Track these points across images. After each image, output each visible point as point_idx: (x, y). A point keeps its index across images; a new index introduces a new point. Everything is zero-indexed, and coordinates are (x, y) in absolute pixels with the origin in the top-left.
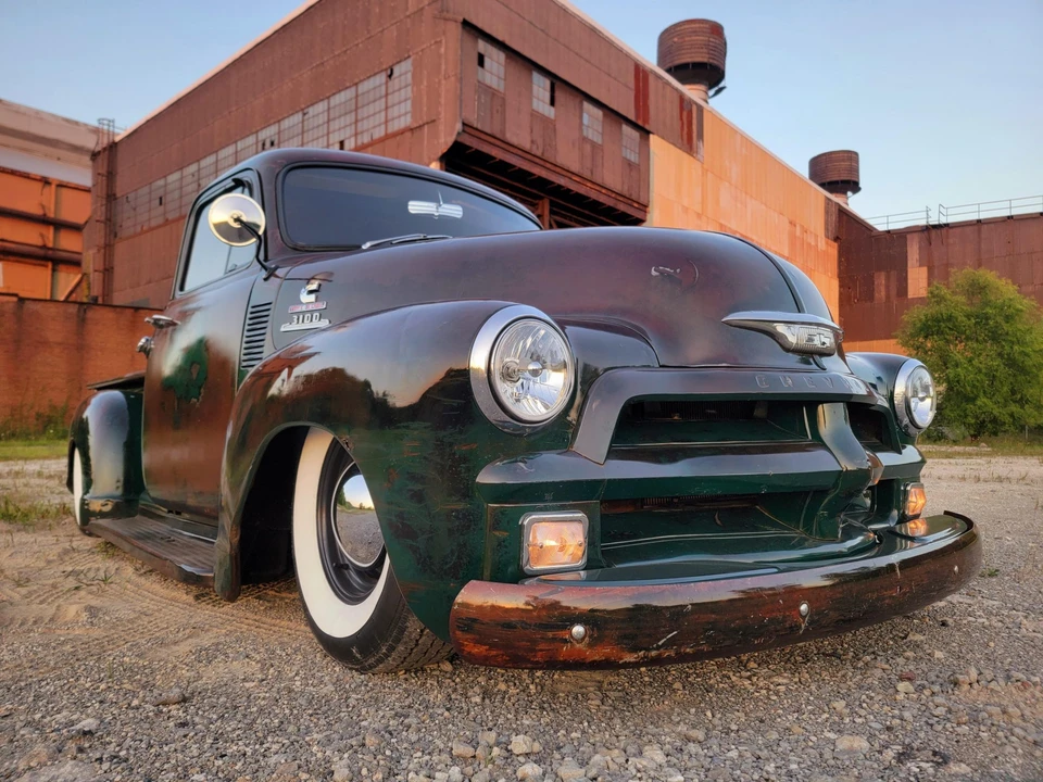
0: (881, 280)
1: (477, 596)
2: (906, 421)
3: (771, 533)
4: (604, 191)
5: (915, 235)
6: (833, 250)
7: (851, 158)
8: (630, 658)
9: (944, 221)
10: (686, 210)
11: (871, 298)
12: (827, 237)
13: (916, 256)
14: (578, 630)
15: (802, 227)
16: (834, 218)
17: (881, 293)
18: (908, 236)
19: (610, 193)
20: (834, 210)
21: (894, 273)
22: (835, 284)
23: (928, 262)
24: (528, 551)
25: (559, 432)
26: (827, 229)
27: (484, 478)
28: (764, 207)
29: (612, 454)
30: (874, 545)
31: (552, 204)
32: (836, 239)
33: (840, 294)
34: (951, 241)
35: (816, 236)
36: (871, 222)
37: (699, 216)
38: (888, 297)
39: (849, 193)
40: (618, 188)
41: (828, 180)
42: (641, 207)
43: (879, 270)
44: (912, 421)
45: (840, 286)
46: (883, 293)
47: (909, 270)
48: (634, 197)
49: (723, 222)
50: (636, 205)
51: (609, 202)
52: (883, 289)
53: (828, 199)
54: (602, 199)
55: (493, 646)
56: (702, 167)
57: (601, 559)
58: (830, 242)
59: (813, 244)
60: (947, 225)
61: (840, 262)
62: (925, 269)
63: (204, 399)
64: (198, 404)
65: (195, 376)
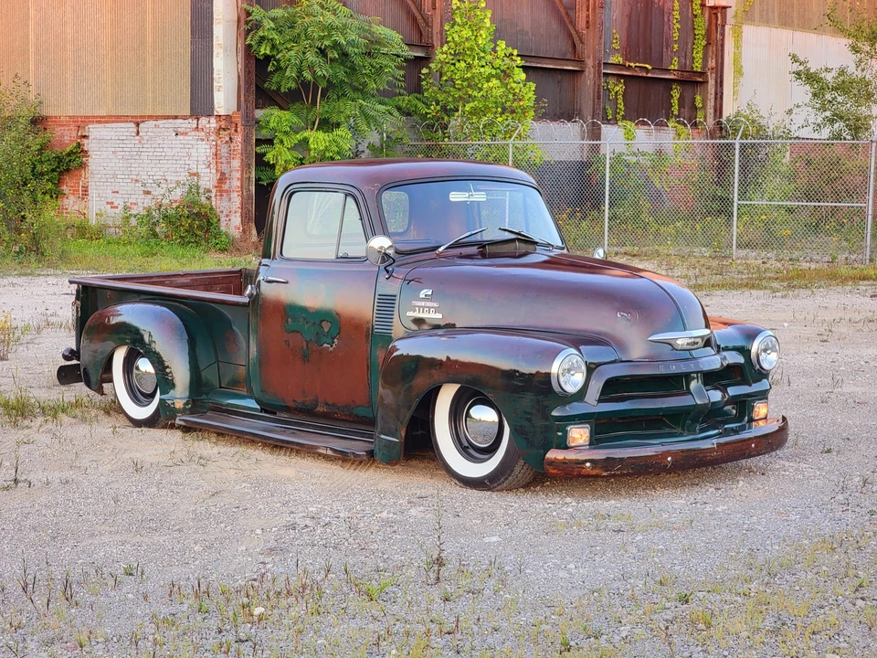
1: (553, 454)
2: (758, 367)
3: (667, 430)
8: (605, 474)
14: (588, 464)
24: (569, 439)
25: (581, 395)
27: (554, 413)
29: (600, 401)
30: (721, 433)
44: (761, 367)
55: (560, 470)
57: (594, 442)
63: (338, 346)
64: (331, 349)
65: (326, 330)
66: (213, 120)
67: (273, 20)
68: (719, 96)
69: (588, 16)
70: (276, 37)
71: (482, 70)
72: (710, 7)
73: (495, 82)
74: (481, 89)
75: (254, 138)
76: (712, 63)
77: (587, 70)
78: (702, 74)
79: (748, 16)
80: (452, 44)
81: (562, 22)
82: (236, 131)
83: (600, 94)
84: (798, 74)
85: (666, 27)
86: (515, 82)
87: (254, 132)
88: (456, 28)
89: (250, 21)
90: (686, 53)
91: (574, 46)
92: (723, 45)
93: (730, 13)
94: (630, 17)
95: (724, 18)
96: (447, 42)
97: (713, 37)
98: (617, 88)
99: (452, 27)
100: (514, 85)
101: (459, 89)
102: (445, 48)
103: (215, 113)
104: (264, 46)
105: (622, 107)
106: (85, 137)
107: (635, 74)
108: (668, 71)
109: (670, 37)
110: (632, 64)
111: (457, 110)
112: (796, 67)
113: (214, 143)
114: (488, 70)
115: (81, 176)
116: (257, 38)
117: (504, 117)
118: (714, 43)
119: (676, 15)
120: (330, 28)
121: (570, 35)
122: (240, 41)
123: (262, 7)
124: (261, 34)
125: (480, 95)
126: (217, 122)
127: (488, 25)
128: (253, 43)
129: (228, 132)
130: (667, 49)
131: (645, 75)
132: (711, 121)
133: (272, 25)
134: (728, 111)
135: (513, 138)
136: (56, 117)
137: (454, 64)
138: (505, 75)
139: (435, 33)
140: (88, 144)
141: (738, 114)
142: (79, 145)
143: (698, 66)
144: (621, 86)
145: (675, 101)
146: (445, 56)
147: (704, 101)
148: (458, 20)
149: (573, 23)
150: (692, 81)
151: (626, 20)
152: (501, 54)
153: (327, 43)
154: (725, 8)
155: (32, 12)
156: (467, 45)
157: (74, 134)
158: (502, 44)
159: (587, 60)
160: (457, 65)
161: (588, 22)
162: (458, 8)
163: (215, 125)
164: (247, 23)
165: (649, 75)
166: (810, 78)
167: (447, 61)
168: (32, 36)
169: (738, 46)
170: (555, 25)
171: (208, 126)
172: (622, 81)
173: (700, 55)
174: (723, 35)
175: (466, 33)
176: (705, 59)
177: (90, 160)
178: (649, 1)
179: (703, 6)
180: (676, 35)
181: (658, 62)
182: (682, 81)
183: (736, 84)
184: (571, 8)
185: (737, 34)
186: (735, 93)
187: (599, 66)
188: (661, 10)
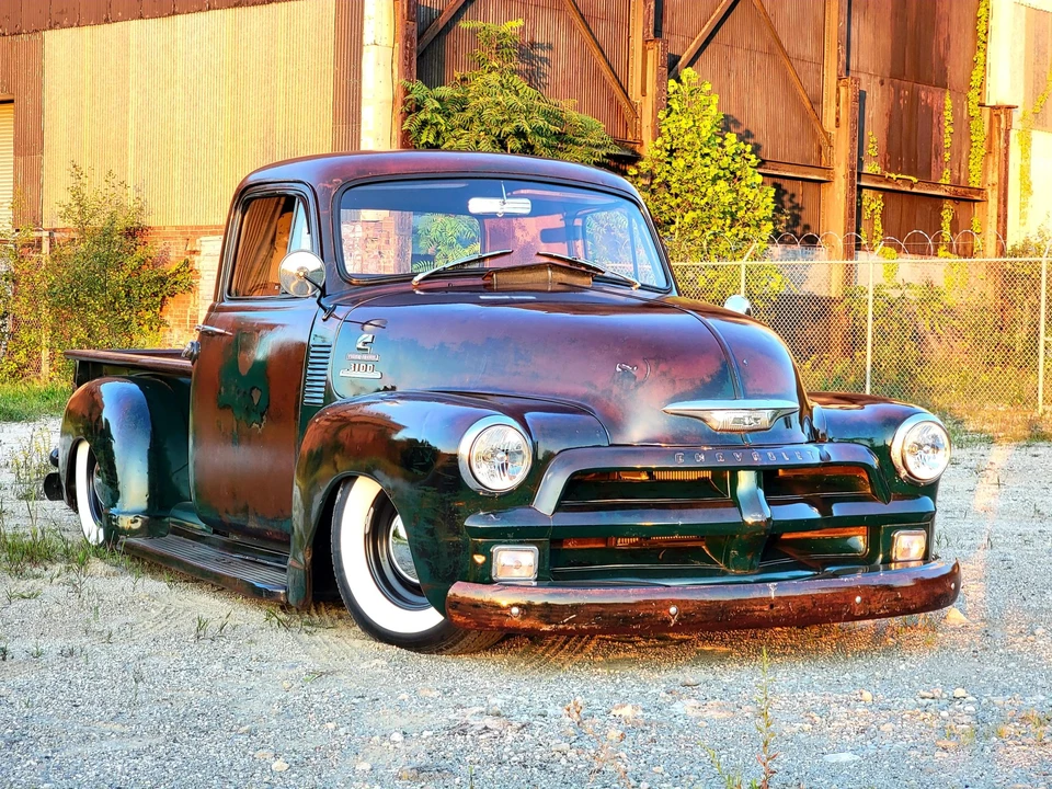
66: (359, 228)
67: (440, 100)
68: (1003, 218)
69: (838, 113)
70: (442, 121)
71: (706, 169)
72: (992, 107)
73: (722, 185)
74: (705, 195)
75: (410, 252)
76: (993, 177)
77: (836, 181)
78: (980, 190)
79: (1038, 118)
80: (668, 139)
81: (804, 117)
82: (388, 242)
83: (856, 214)
85: (935, 131)
86: (747, 186)
87: (410, 244)
88: (673, 115)
89: (409, 100)
90: (959, 163)
91: (820, 150)
92: (1006, 155)
93: (1016, 115)
94: (890, 115)
95: (1009, 121)
96: (661, 135)
97: (996, 143)
98: (873, 206)
99: (668, 116)
100: (747, 190)
101: (677, 196)
102: (659, 142)
103: (362, 219)
104: (425, 133)
105: (880, 229)
106: (194, 252)
107: (896, 188)
108: (939, 185)
109: (940, 144)
110: (893, 175)
111: (673, 223)
113: (359, 258)
114: (713, 171)
115: (189, 302)
116: (417, 122)
117: (734, 231)
118: (997, 152)
119: (948, 116)
120: (512, 109)
121: (816, 136)
122: (395, 128)
123: (425, 83)
124: (422, 116)
125: (703, 202)
126: (363, 231)
127: (714, 113)
128: (412, 129)
129: (376, 243)
130: (936, 158)
131: (908, 189)
133: (437, 105)
134: (1014, 238)
135: (746, 258)
136: (159, 228)
137: (670, 163)
138: (734, 177)
139: (644, 125)
140: (199, 262)
141: (1026, 243)
142: (187, 263)
143: (975, 182)
144: (879, 202)
145: (946, 225)
146: (658, 152)
147: (983, 224)
148: (675, 106)
149: (819, 119)
150: (967, 198)
151: (887, 120)
152: (730, 149)
153: (507, 129)
154: (1009, 107)
155: (133, 94)
156: (687, 138)
157: (182, 247)
158: (732, 137)
159: (836, 168)
160: (674, 164)
161: (837, 120)
162: (676, 92)
163: (360, 235)
164: (404, 103)
165: (914, 190)
167: (661, 158)
168: (131, 125)
169: (1026, 155)
170: (796, 121)
171: (352, 236)
172: (881, 196)
173: (978, 167)
174: (1007, 141)
175: (686, 123)
176: (985, 170)
177: (201, 281)
178: (914, 98)
179: (982, 105)
180: (947, 141)
181: (926, 174)
182: (956, 199)
183: (1023, 205)
184: (816, 102)
185: (1026, 144)
186: (1023, 216)
187: (857, 172)
188: (929, 109)
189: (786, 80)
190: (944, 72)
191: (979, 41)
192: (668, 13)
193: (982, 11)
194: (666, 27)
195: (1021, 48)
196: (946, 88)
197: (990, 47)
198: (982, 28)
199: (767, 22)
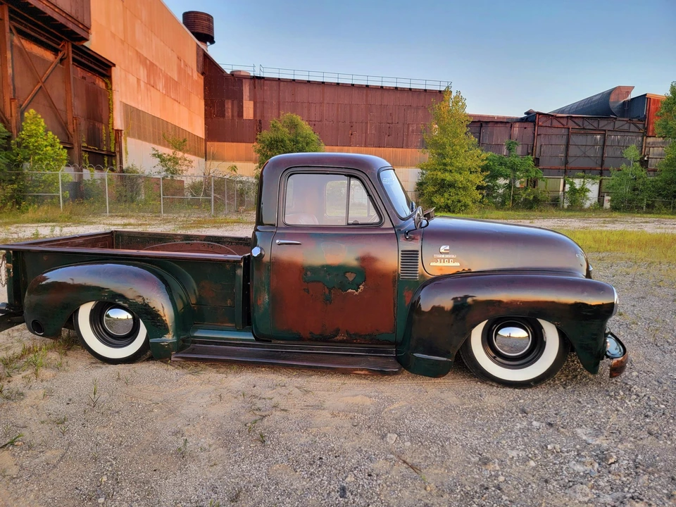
0: (228, 105)
4: (56, 10)
5: (248, 80)
6: (201, 80)
7: (209, 19)
9: (262, 75)
10: (113, 36)
11: (223, 116)
12: (198, 71)
13: (248, 94)
15: (184, 61)
16: (201, 59)
17: (229, 113)
18: (244, 80)
19: (61, 13)
20: (201, 53)
21: (236, 102)
22: (203, 103)
23: (254, 98)
26: (197, 66)
28: (162, 44)
31: (11, 11)
32: (203, 74)
33: (205, 110)
34: (265, 88)
35: (192, 70)
36: (223, 67)
37: (123, 42)
38: (233, 116)
39: (208, 43)
40: (67, 10)
41: (196, 31)
42: (85, 29)
43: (228, 98)
45: (206, 105)
46: (230, 114)
47: (244, 102)
48: (79, 19)
49: (139, 50)
50: (81, 26)
51: (62, 20)
52: (230, 110)
53: (198, 45)
54: (56, 16)
56: (123, 5)
58: (200, 75)
59: (190, 74)
60: (263, 78)
61: (205, 89)
62: (252, 102)
63: (364, 291)
64: (356, 293)
65: (351, 279)
68: (121, 161)
69: (74, 127)
71: (42, 143)
72: (116, 130)
73: (49, 148)
74: (42, 150)
76: (118, 149)
77: (75, 148)
78: (114, 153)
79: (128, 135)
81: (63, 128)
83: (81, 157)
84: (154, 155)
85: (101, 135)
86: (57, 149)
90: (108, 145)
91: (68, 137)
92: (121, 143)
93: (123, 132)
94: (88, 129)
95: (121, 134)
97: (118, 140)
101: (32, 150)
105: (88, 163)
107: (92, 151)
108: (103, 151)
109: (102, 139)
110: (91, 147)
111: (30, 159)
112: (154, 152)
114: (45, 143)
118: (118, 143)
119: (104, 131)
121: (67, 134)
125: (42, 153)
127: (43, 125)
130: (102, 143)
131: (95, 151)
132: (119, 169)
135: (60, 171)
138: (53, 145)
143: (113, 150)
144: (87, 155)
145: (106, 162)
147: (116, 162)
149: (68, 129)
150: (111, 155)
151: (87, 131)
152: (50, 137)
154: (121, 130)
156: (34, 132)
158: (50, 133)
159: (74, 144)
160: (30, 140)
161: (73, 129)
165: (97, 152)
166: (159, 156)
169: (126, 144)
170: (60, 129)
172: (88, 153)
173: (113, 146)
174: (121, 140)
175: (33, 127)
176: (115, 147)
178: (94, 125)
179: (113, 129)
180: (104, 138)
181: (99, 147)
182: (107, 155)
183: (126, 157)
184: (66, 123)
185: (126, 140)
186: (126, 160)
187: (80, 146)
188: (99, 129)
189: (56, 116)
190: (102, 119)
191: (110, 110)
192: (17, 91)
193: (111, 102)
194: (16, 95)
195: (122, 114)
196: (102, 123)
197: (114, 112)
198: (111, 107)
199: (48, 97)
